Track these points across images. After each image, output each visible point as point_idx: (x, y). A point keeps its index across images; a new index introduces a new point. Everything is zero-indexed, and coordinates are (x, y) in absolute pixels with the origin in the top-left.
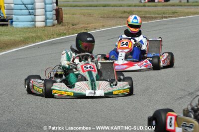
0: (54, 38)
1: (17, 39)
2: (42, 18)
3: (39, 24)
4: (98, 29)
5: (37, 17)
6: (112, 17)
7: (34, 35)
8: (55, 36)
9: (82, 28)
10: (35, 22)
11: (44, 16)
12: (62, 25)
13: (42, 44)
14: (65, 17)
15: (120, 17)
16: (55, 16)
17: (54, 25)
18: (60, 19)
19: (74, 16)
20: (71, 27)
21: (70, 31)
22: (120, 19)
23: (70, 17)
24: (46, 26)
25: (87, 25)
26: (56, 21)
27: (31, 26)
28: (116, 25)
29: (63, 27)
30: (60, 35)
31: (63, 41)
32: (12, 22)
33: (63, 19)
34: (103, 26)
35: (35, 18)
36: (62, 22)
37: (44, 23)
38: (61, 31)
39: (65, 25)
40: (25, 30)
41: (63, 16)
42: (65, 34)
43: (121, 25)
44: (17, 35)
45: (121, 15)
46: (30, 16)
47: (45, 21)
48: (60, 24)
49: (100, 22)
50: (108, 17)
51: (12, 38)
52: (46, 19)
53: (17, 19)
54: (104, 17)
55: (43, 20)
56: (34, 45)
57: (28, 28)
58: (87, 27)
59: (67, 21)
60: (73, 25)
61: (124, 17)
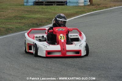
0: (91, 12)
1: (72, 12)
4: (113, 7)
5: (79, 1)
7: (80, 10)
9: (104, 6)
13: (86, 15)
21: (98, 8)
26: (89, 3)
32: (67, 3)
36: (92, 3)
37: (83, 4)
38: (93, 8)
52: (85, 2)
56: (82, 15)
60: (98, 5)
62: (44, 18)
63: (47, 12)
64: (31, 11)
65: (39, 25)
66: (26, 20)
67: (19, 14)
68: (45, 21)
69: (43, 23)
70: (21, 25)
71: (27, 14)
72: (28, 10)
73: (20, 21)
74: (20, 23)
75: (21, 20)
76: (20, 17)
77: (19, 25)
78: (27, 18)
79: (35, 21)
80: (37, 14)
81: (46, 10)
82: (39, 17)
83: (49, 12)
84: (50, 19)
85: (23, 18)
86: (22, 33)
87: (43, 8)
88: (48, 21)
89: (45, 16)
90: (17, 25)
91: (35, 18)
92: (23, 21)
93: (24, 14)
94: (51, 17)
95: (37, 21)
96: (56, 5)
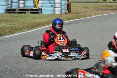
1: (44, 21)
2: (59, 9)
3: (57, 13)
4: (92, 16)
5: (56, 8)
6: (100, 9)
8: (66, 20)
9: (82, 15)
10: (55, 11)
11: (60, 8)
12: (71, 14)
14: (73, 9)
16: (66, 8)
17: (66, 13)
18: (70, 10)
19: (78, 8)
20: (76, 15)
22: (105, 10)
23: (75, 9)
24: (61, 14)
25: (85, 14)
26: (67, 11)
27: (52, 14)
28: (103, 14)
29: (72, 15)
30: (69, 19)
31: (72, 23)
32: (41, 11)
33: (71, 10)
34: (95, 14)
35: (55, 9)
36: (71, 11)
37: (60, 12)
38: (70, 17)
39: (73, 14)
40: (49, 16)
41: (72, 8)
42: (72, 19)
43: (105, 14)
44: (44, 19)
45: (106, 8)
46: (52, 8)
47: (61, 11)
48: (70, 12)
49: (93, 12)
50: (97, 9)
51: (41, 21)
52: (62, 10)
53: (45, 9)
54: (96, 9)
55: (60, 10)
57: (51, 15)
58: (85, 15)
59: (73, 11)
60: (77, 13)
61: (108, 9)
81: (15, 19)
87: (13, 17)
96: (29, 13)
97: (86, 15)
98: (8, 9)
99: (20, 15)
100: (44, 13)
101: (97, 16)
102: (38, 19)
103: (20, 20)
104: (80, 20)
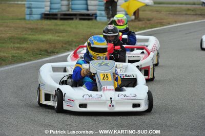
4: (172, 24)
9: (157, 23)
12: (140, 20)
14: (141, 14)
15: (186, 14)
17: (132, 20)
18: (137, 15)
20: (148, 22)
21: (149, 25)
22: (186, 16)
25: (162, 21)
26: (133, 17)
32: (96, 17)
34: (176, 22)
38: (140, 26)
48: (137, 19)
50: (175, 14)
53: (101, 14)
58: (162, 23)
61: (190, 14)
62: (58, 40)
63: (64, 31)
64: (36, 29)
65: (50, 53)
66: (29, 43)
67: (16, 34)
68: (60, 47)
69: (57, 49)
70: (20, 52)
71: (30, 35)
72: (31, 27)
73: (18, 45)
74: (18, 48)
75: (20, 44)
76: (19, 39)
77: (18, 51)
78: (30, 41)
79: (44, 46)
80: (48, 33)
81: (61, 27)
82: (50, 39)
83: (66, 31)
84: (68, 42)
85: (24, 40)
86: (22, 66)
87: (56, 25)
88: (66, 46)
89: (61, 38)
90: (15, 52)
91: (43, 41)
92: (24, 45)
93: (25, 34)
94: (70, 39)
95: (48, 45)
96: (78, 19)
97: (164, 23)
98: (46, 12)
99: (66, 22)
100: (100, 19)
101: (179, 24)
102: (95, 28)
103: (69, 29)
104: (157, 30)
